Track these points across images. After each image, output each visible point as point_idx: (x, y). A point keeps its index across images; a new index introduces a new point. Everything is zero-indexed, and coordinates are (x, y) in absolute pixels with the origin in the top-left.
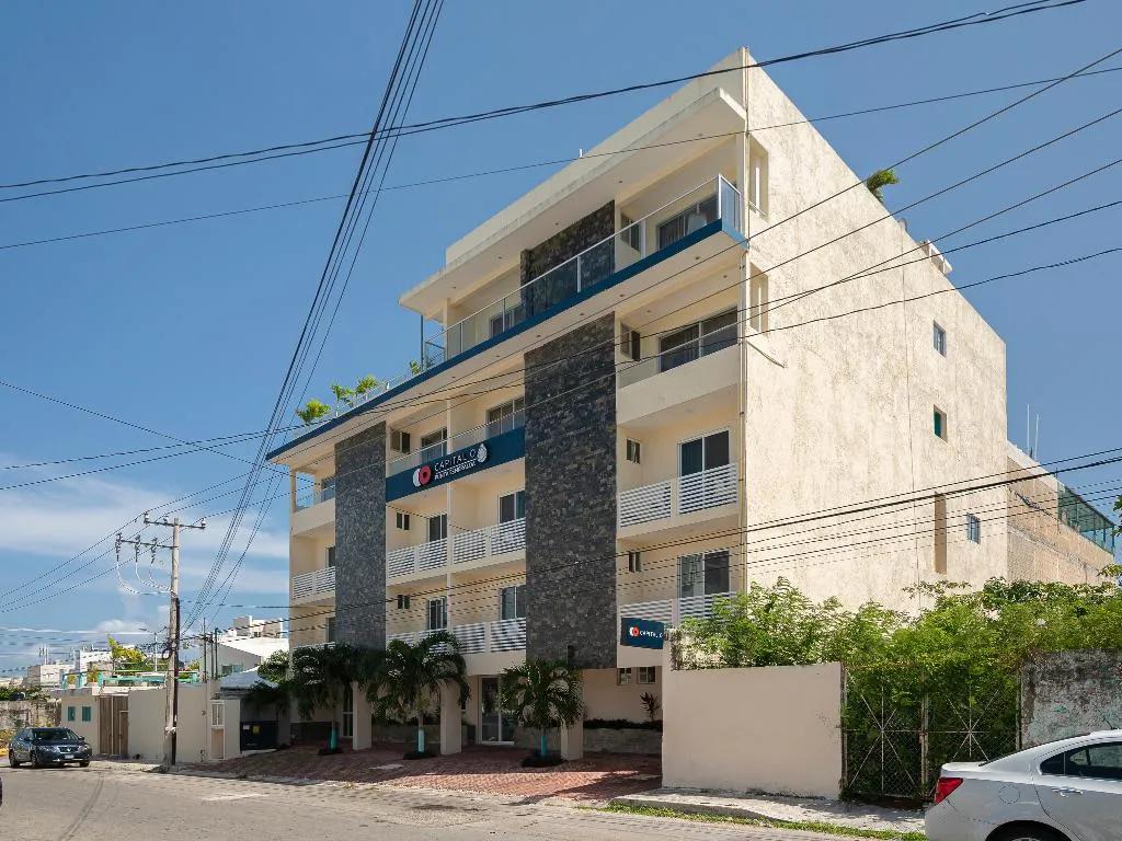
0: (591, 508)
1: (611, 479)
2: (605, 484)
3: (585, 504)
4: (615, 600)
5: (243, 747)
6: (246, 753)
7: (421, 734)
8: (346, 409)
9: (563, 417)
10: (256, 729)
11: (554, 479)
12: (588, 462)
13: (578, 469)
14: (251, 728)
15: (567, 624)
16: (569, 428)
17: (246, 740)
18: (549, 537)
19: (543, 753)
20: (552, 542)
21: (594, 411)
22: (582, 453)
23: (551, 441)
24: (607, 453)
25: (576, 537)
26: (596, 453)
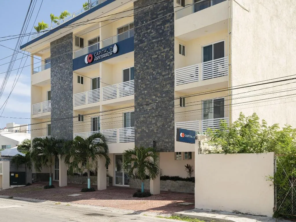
0: (163, 76)
1: (172, 63)
2: (169, 65)
3: (160, 74)
4: (174, 120)
5: (11, 184)
6: (12, 186)
7: (89, 180)
8: (56, 26)
9: (151, 32)
10: (17, 176)
11: (147, 62)
12: (162, 54)
13: (157, 58)
14: (15, 175)
15: (153, 130)
16: (153, 38)
17: (13, 180)
18: (145, 89)
19: (142, 191)
20: (146, 92)
21: (165, 30)
22: (159, 50)
23: (146, 43)
24: (170, 50)
25: (156, 90)
26: (166, 50)
